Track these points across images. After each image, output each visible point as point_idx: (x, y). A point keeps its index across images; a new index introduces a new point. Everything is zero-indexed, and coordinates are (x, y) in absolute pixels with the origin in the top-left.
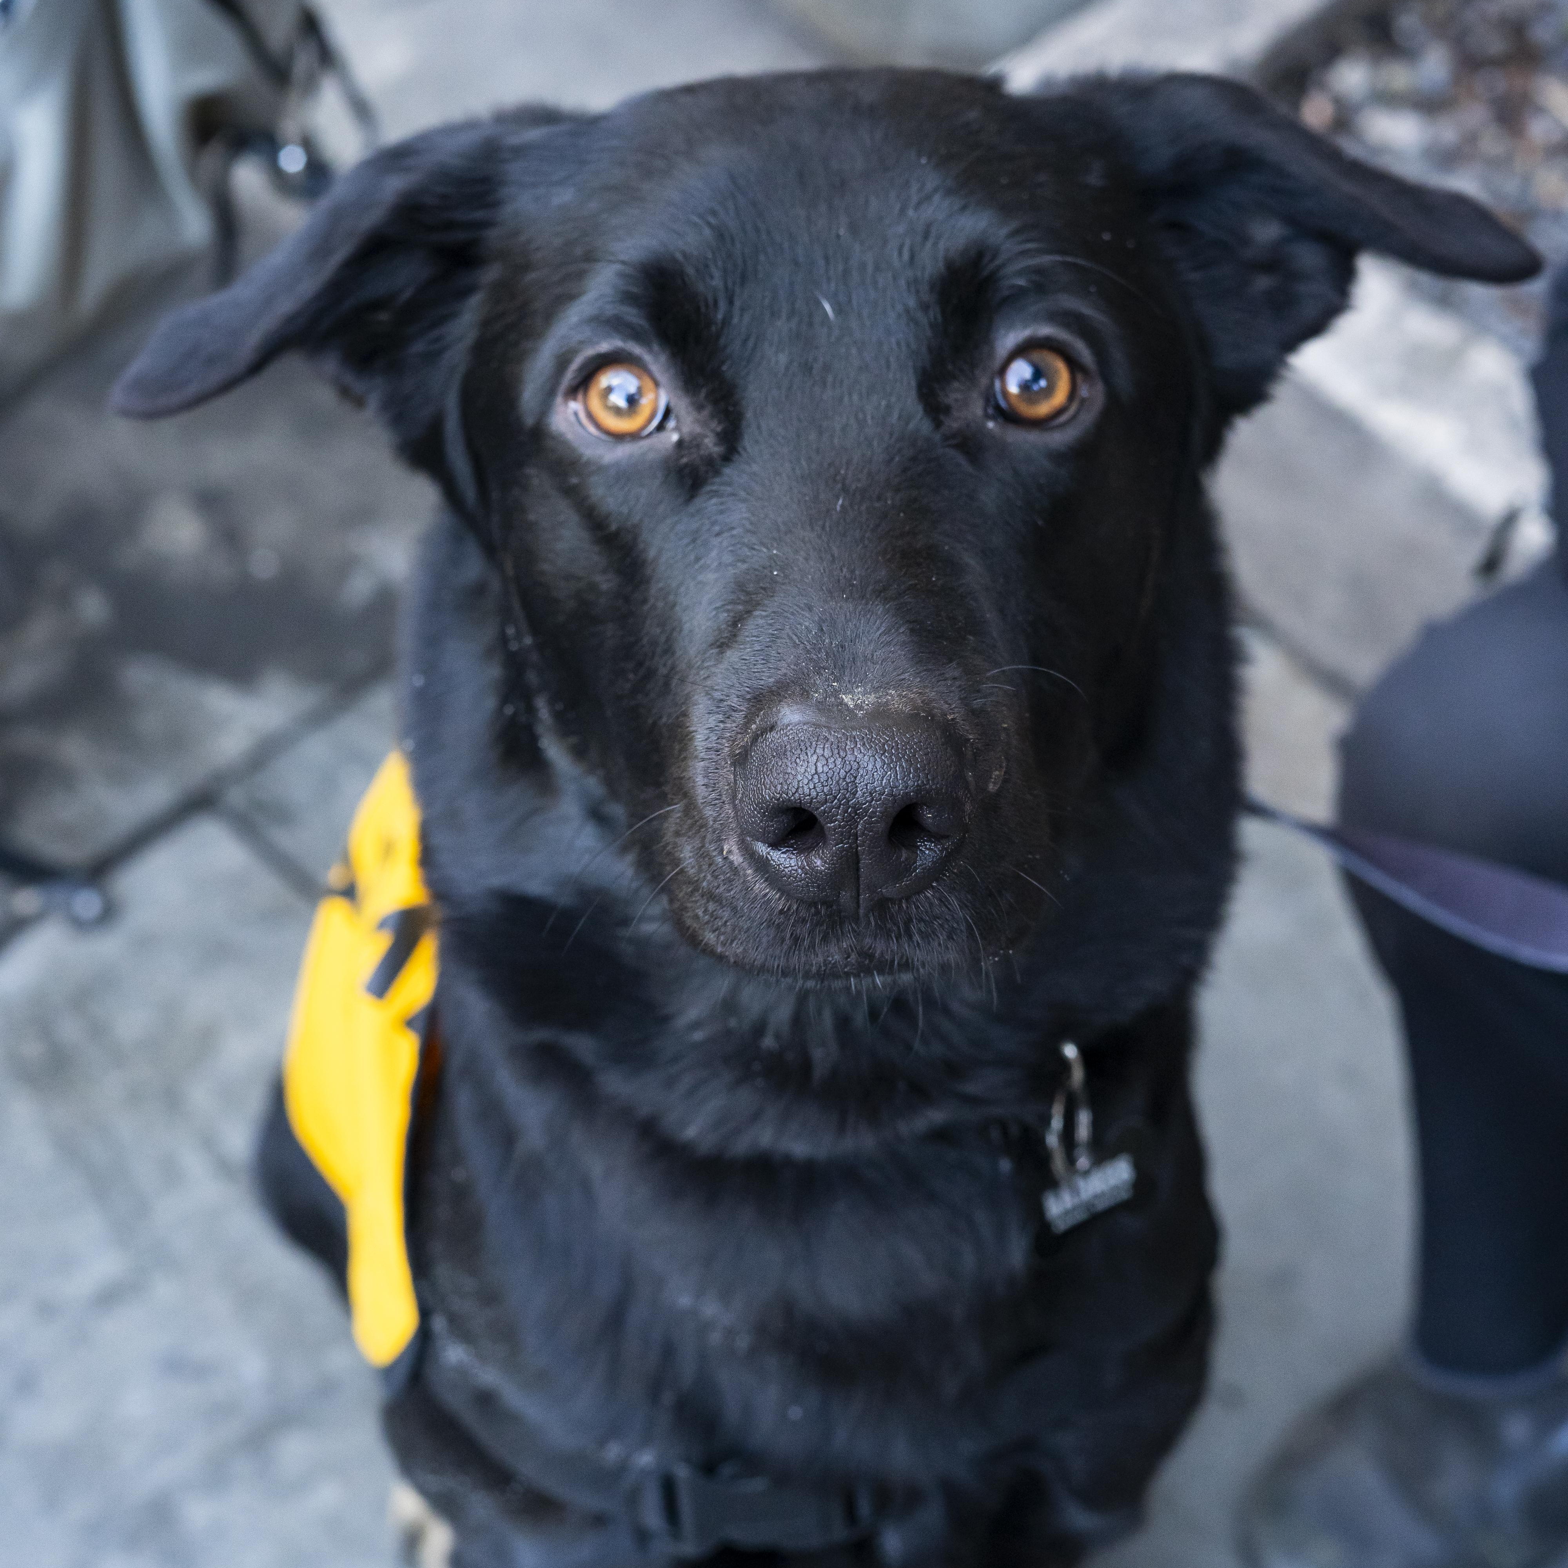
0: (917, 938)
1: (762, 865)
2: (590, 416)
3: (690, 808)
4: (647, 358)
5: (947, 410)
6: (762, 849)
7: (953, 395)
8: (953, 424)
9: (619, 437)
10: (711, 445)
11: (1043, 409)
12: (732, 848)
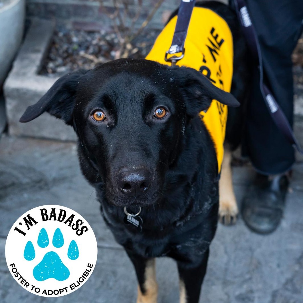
0: (143, 201)
1: (122, 191)
2: (94, 118)
3: (110, 183)
4: (103, 110)
5: (146, 119)
6: (121, 189)
7: (147, 117)
8: (147, 121)
9: (98, 121)
10: (113, 124)
11: (161, 116)
12: (117, 190)
